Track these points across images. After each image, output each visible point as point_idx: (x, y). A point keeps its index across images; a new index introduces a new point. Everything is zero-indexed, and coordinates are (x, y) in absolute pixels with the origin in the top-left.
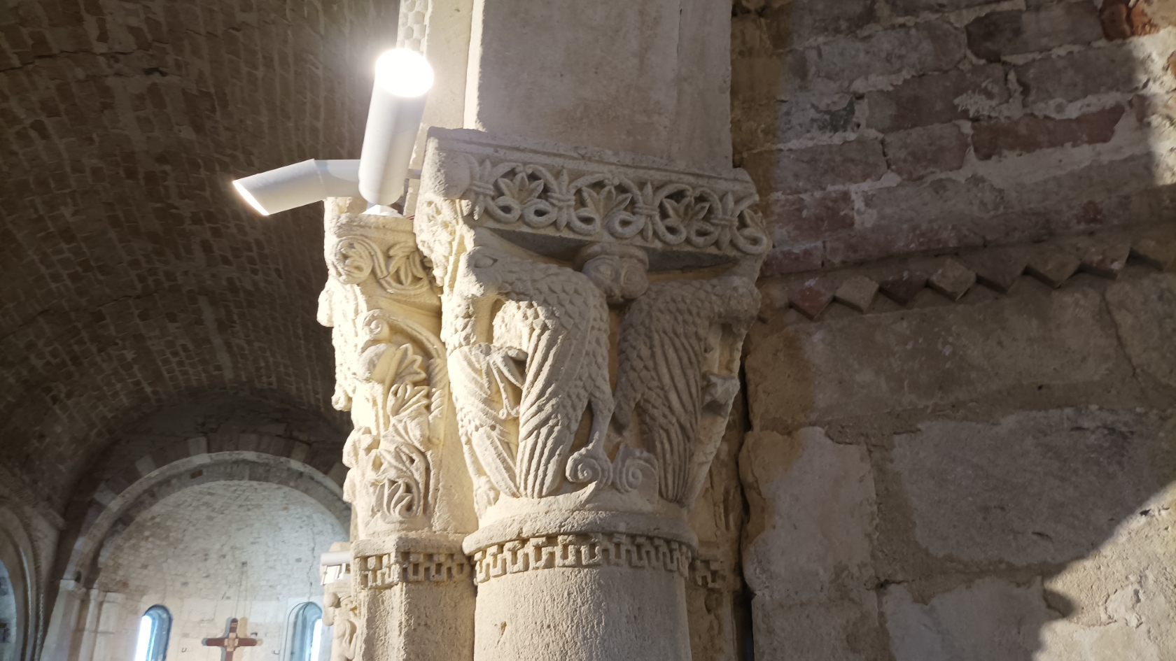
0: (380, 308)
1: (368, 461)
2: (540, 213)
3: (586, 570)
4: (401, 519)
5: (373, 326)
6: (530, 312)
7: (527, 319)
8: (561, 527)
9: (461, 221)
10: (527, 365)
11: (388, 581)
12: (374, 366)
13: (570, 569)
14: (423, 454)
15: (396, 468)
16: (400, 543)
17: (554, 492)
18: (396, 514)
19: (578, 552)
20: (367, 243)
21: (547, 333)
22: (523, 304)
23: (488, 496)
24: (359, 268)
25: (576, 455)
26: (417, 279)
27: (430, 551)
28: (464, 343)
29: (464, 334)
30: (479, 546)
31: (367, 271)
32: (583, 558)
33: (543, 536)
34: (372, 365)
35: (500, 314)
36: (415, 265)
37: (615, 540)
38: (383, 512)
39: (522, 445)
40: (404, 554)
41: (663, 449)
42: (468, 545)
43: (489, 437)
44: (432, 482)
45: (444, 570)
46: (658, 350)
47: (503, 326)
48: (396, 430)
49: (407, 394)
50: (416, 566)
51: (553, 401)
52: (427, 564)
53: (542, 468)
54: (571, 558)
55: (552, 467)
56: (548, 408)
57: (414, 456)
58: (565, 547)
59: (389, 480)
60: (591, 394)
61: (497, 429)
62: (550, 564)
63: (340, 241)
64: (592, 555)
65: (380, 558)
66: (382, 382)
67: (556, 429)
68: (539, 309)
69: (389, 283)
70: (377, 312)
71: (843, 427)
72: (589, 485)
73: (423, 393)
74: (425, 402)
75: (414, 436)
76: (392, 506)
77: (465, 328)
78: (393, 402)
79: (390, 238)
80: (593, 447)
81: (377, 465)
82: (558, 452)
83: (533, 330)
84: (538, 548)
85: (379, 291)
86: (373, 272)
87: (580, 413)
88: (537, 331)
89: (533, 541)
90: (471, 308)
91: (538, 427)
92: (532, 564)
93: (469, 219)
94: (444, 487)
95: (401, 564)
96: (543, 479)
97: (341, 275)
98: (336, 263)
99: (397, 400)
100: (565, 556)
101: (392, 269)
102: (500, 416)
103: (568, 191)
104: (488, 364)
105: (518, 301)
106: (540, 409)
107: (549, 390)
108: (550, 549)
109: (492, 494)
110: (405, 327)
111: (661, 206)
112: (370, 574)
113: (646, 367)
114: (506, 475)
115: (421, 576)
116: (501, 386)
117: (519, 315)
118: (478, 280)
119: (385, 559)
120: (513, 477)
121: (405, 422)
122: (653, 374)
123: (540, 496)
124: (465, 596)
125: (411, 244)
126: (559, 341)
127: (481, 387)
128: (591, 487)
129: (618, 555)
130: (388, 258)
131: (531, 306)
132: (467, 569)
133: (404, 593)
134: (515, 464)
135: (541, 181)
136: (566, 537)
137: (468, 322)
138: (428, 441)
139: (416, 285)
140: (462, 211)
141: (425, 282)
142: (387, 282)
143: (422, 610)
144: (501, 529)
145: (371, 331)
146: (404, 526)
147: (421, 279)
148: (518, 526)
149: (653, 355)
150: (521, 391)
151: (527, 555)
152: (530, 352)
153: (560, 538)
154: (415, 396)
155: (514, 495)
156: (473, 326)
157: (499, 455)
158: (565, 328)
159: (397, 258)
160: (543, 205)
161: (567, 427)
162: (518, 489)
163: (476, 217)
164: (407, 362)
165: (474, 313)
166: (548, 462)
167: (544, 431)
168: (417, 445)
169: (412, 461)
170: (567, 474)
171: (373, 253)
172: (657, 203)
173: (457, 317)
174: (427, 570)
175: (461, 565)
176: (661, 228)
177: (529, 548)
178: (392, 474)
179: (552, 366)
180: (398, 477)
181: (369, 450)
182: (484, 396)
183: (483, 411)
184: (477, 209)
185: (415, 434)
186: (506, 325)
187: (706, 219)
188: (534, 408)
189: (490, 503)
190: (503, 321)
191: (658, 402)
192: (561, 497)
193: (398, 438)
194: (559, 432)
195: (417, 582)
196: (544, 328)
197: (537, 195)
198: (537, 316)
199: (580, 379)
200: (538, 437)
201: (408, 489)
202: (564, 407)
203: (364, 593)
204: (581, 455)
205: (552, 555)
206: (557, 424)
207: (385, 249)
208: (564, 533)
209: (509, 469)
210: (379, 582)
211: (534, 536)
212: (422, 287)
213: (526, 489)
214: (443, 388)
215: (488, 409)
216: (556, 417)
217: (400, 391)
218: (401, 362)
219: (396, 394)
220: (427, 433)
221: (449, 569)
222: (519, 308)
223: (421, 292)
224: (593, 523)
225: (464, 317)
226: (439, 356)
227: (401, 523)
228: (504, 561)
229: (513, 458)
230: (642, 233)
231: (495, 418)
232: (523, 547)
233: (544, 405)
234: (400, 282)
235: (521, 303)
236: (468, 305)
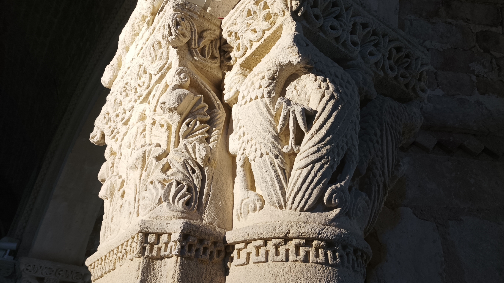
0: (187, 67)
1: (157, 166)
2: (332, 28)
3: (330, 268)
4: (182, 209)
5: (182, 76)
6: (323, 85)
7: (321, 88)
8: (319, 234)
9: (288, 13)
10: (315, 119)
11: (163, 253)
12: (181, 101)
13: (320, 266)
14: (201, 169)
15: (182, 173)
16: (186, 226)
17: (311, 210)
18: (180, 205)
19: (326, 255)
20: (192, 22)
21: (333, 101)
22: (320, 78)
23: (255, 204)
24: (184, 35)
25: (333, 186)
26: (213, 57)
27: (204, 236)
28: (266, 96)
29: (268, 89)
30: (246, 238)
31: (186, 40)
32: (329, 259)
33: (302, 238)
34: (180, 99)
36: (215, 48)
37: (348, 250)
38: (169, 202)
39: (295, 173)
40: (185, 235)
42: (230, 237)
43: (272, 162)
44: (206, 189)
45: (208, 252)
47: (295, 92)
48: (186, 148)
49: (196, 127)
50: (190, 246)
51: (328, 147)
52: (198, 246)
53: (309, 191)
54: (321, 258)
55: (316, 192)
56: (324, 150)
57: (196, 169)
58: (317, 249)
59: (176, 180)
60: (349, 149)
61: (279, 158)
62: (306, 260)
63: (176, 14)
64: (335, 258)
65: (159, 235)
66: (180, 114)
67: (325, 166)
68: (329, 84)
69: (197, 54)
70: (185, 69)
72: (335, 210)
73: (206, 129)
74: (207, 135)
75: (200, 154)
76: (177, 199)
77: (268, 86)
78: (186, 129)
79: (206, 25)
80: (345, 184)
81: (166, 169)
82: (323, 182)
83: (323, 96)
84: (297, 247)
85: (189, 56)
86: (189, 44)
88: (327, 98)
89: (294, 242)
90: (277, 74)
91: (314, 162)
92: (292, 257)
93: (294, 14)
94: (213, 194)
95: (181, 243)
96: (308, 199)
97: (171, 35)
98: (171, 25)
99: (188, 128)
100: (317, 256)
101: (202, 45)
102: (284, 150)
103: (350, 21)
104: (289, 111)
105: (316, 75)
106: (319, 150)
107: (328, 139)
108: (307, 249)
109: (258, 204)
110: (201, 84)
112: (148, 247)
113: (378, 142)
114: (279, 192)
115: (193, 254)
116: (291, 129)
117: (316, 84)
118: (299, 52)
119: (164, 238)
120: (284, 194)
121: (195, 144)
122: (380, 147)
123: (302, 211)
124: (218, 274)
125: (218, 33)
126: (339, 108)
127: (274, 128)
128: (337, 211)
129: (348, 262)
130: (201, 37)
131: (324, 81)
132: (222, 255)
133: (178, 264)
134: (287, 185)
135: (339, 8)
136: (320, 242)
137: (272, 83)
138: (208, 160)
139: (213, 60)
140: (292, 7)
141: (218, 61)
142: (196, 52)
143: (190, 279)
144: (272, 228)
145: (180, 79)
146: (185, 215)
147: (217, 58)
148: (287, 228)
150: (303, 134)
151: (287, 251)
152: (319, 110)
153: (315, 243)
154: (201, 129)
155: (281, 207)
156: (274, 86)
157: (277, 176)
158: (344, 101)
159: (206, 39)
160: (336, 23)
161: (331, 167)
162: (285, 203)
163: (299, 14)
164: (200, 106)
165: (277, 77)
166: (315, 187)
167: (317, 165)
168: (199, 161)
169: (194, 172)
170: (325, 199)
171: (193, 30)
172: (389, 49)
173: (263, 78)
174: (197, 250)
175: (219, 252)
176: (387, 66)
177: (291, 245)
178: (179, 177)
179: (333, 123)
180: (184, 180)
181: (158, 158)
182: (275, 133)
183: (272, 143)
184: (302, 9)
185: (200, 152)
186: (297, 91)
187: (406, 68)
188: (315, 148)
189: (255, 210)
190: (295, 89)
191: (379, 166)
192: (315, 214)
193: (187, 155)
194: (327, 168)
195: (189, 258)
196: (332, 97)
197: (334, 16)
198: (328, 88)
199: (346, 137)
200: (312, 168)
201: (189, 190)
202: (333, 153)
203: (142, 260)
204: (337, 187)
205: (307, 253)
206: (326, 163)
207: (200, 31)
208: (321, 240)
209: (282, 187)
210: (155, 253)
211: (298, 238)
212: (216, 63)
213: (293, 203)
214: (220, 129)
215: (276, 143)
216: (328, 158)
217: (192, 123)
218: (196, 105)
219: (188, 125)
220: (209, 154)
221: (211, 253)
222: (316, 80)
223: (213, 66)
224: (339, 235)
225: (269, 79)
226: (219, 109)
227: (183, 212)
228: (267, 252)
229: (287, 181)
230: (376, 64)
231: (279, 151)
232: (285, 244)
233: (322, 148)
234: (203, 54)
235: (318, 77)
236: (277, 71)
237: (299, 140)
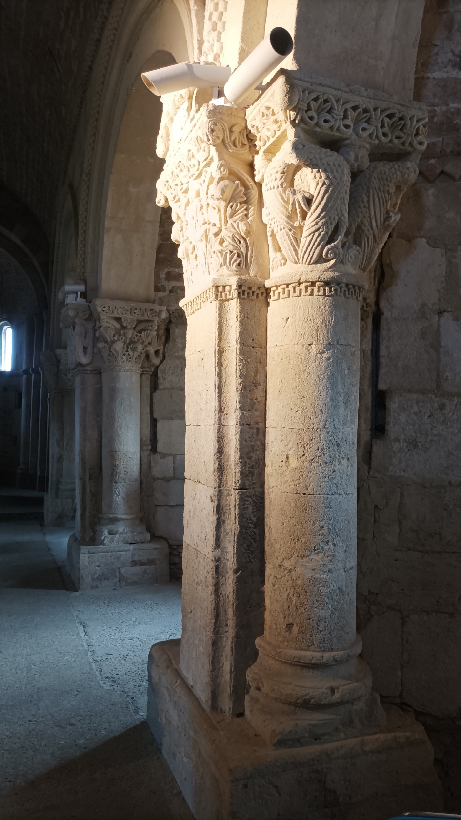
0: (225, 160)
1: (216, 241)
2: (326, 121)
3: (327, 298)
4: (236, 269)
5: (222, 169)
6: (318, 175)
7: (316, 178)
8: (319, 278)
9: (288, 122)
10: (313, 201)
11: (228, 297)
12: (224, 192)
13: (321, 297)
14: (245, 239)
15: (232, 245)
16: (239, 281)
17: (316, 262)
18: (234, 267)
19: (325, 290)
20: (222, 123)
21: (325, 187)
22: (315, 170)
23: (281, 262)
24: (218, 138)
25: (329, 246)
26: (243, 145)
27: (251, 285)
28: (280, 187)
29: (280, 182)
30: (276, 284)
31: (221, 139)
32: (327, 292)
33: (309, 282)
34: (223, 191)
35: (299, 173)
36: (244, 137)
37: (340, 286)
38: (227, 266)
39: (303, 240)
40: (240, 286)
41: (365, 246)
42: (268, 284)
43: (287, 234)
44: (249, 253)
45: (255, 294)
46: (371, 198)
47: (300, 180)
48: (233, 226)
49: (238, 208)
50: (244, 292)
51: (323, 220)
52: (248, 291)
53: (312, 251)
54: (321, 292)
55: (317, 251)
56: (320, 224)
57: (241, 240)
58: (319, 287)
59: (230, 250)
60: (340, 218)
61: (292, 231)
62: (312, 294)
63: (210, 121)
64: (330, 291)
65: (224, 287)
66: (225, 200)
67: (322, 233)
68: (322, 174)
69: (230, 146)
70: (223, 162)
71: (435, 240)
72: (332, 261)
73: (245, 207)
74: (245, 212)
75: (242, 230)
76: (231, 263)
77: (281, 179)
78: (230, 211)
79: (233, 121)
80: (337, 243)
81: (221, 242)
82: (321, 245)
83: (318, 184)
84: (307, 287)
85: (225, 150)
86: (223, 141)
87: (333, 226)
88: (320, 185)
89: (305, 284)
90: (286, 169)
91: (314, 232)
92: (303, 293)
93: (293, 123)
94: (255, 256)
95: (238, 291)
96: (312, 256)
97: (210, 140)
98: (208, 134)
99: (232, 210)
100: (319, 291)
101: (233, 139)
102: (295, 225)
103: (341, 110)
104: (294, 199)
105: (312, 168)
106: (316, 224)
107: (322, 215)
108: (312, 287)
109: (283, 261)
110: (237, 172)
111: (382, 121)
112: (219, 294)
113: (365, 207)
114: (294, 253)
115: (246, 296)
116: (298, 210)
117: (313, 175)
118: (297, 156)
119: (227, 288)
120: (297, 254)
121: (238, 223)
122: (367, 210)
123: (309, 264)
124: (263, 306)
125: (244, 125)
126: (330, 191)
127: (287, 210)
128: (333, 261)
129: (341, 292)
130: (231, 131)
131: (318, 172)
132: (265, 295)
133: (238, 303)
134: (299, 248)
135: (330, 103)
136: (320, 283)
137: (283, 176)
138: (248, 233)
139: (243, 148)
140: (290, 117)
141: (247, 147)
142: (229, 145)
143: (246, 311)
144: (290, 277)
145: (221, 173)
146: (238, 273)
147: (245, 145)
148: (299, 277)
149: (368, 201)
150: (306, 213)
151: (301, 290)
152: (315, 195)
153: (317, 283)
154: (241, 209)
155: (296, 263)
156: (285, 178)
157: (292, 243)
158: (333, 184)
159: (236, 132)
160: (328, 117)
161: (327, 233)
162: (299, 260)
163: (297, 122)
164: (238, 191)
165: (286, 171)
166: (316, 248)
167: (316, 234)
168: (243, 234)
169: (240, 242)
170: (324, 255)
171: (224, 129)
172: (381, 119)
173: (277, 172)
174: (248, 294)
175: (262, 293)
176: (380, 133)
177: (303, 286)
178: (231, 248)
179: (325, 203)
180: (234, 250)
181: (216, 235)
182: (288, 214)
183: (286, 222)
184: (298, 117)
185: (243, 229)
186: (302, 179)
187: (401, 130)
188: (314, 223)
189: (281, 265)
190: (300, 177)
191: (367, 224)
192: (318, 265)
193: (233, 230)
194: (323, 235)
195: (244, 299)
196: (324, 183)
197: (326, 111)
198: (321, 177)
199: (336, 210)
200: (313, 236)
201: (238, 256)
202: (327, 223)
203: (217, 302)
204: (331, 246)
205: (313, 290)
206: (323, 231)
207: (230, 127)
208: (321, 281)
209: (295, 250)
210: (224, 298)
211: (306, 282)
212: (245, 150)
213: (303, 260)
214: (254, 206)
215: (289, 221)
216: (323, 228)
217: (234, 206)
218: (235, 190)
219: (231, 207)
220: (249, 229)
221: (257, 294)
222: (312, 172)
223: (245, 153)
224: (333, 278)
225: (281, 173)
226: (253, 189)
227: (236, 271)
228: (289, 291)
229: (298, 245)
230: (370, 135)
231: (292, 226)
232: (299, 286)
233: (319, 222)
234: (235, 146)
235: (314, 170)
236: (285, 167)
237: (304, 217)
